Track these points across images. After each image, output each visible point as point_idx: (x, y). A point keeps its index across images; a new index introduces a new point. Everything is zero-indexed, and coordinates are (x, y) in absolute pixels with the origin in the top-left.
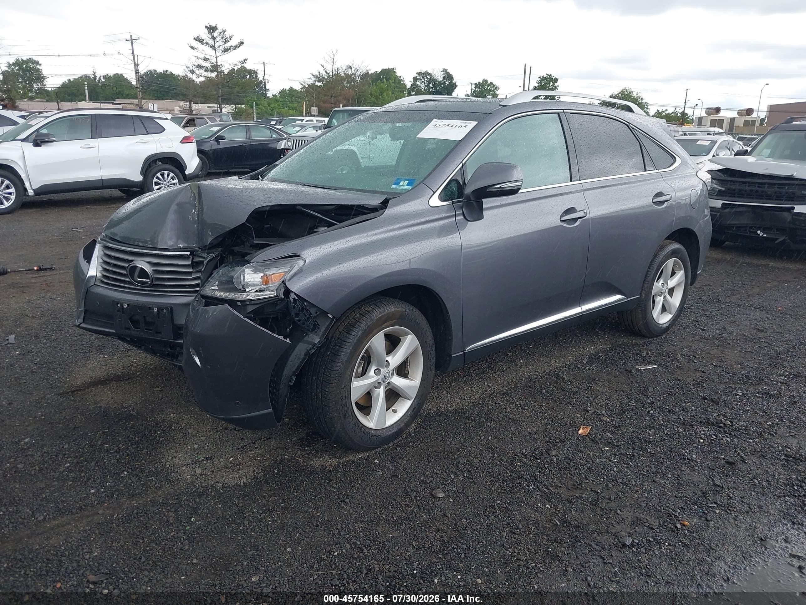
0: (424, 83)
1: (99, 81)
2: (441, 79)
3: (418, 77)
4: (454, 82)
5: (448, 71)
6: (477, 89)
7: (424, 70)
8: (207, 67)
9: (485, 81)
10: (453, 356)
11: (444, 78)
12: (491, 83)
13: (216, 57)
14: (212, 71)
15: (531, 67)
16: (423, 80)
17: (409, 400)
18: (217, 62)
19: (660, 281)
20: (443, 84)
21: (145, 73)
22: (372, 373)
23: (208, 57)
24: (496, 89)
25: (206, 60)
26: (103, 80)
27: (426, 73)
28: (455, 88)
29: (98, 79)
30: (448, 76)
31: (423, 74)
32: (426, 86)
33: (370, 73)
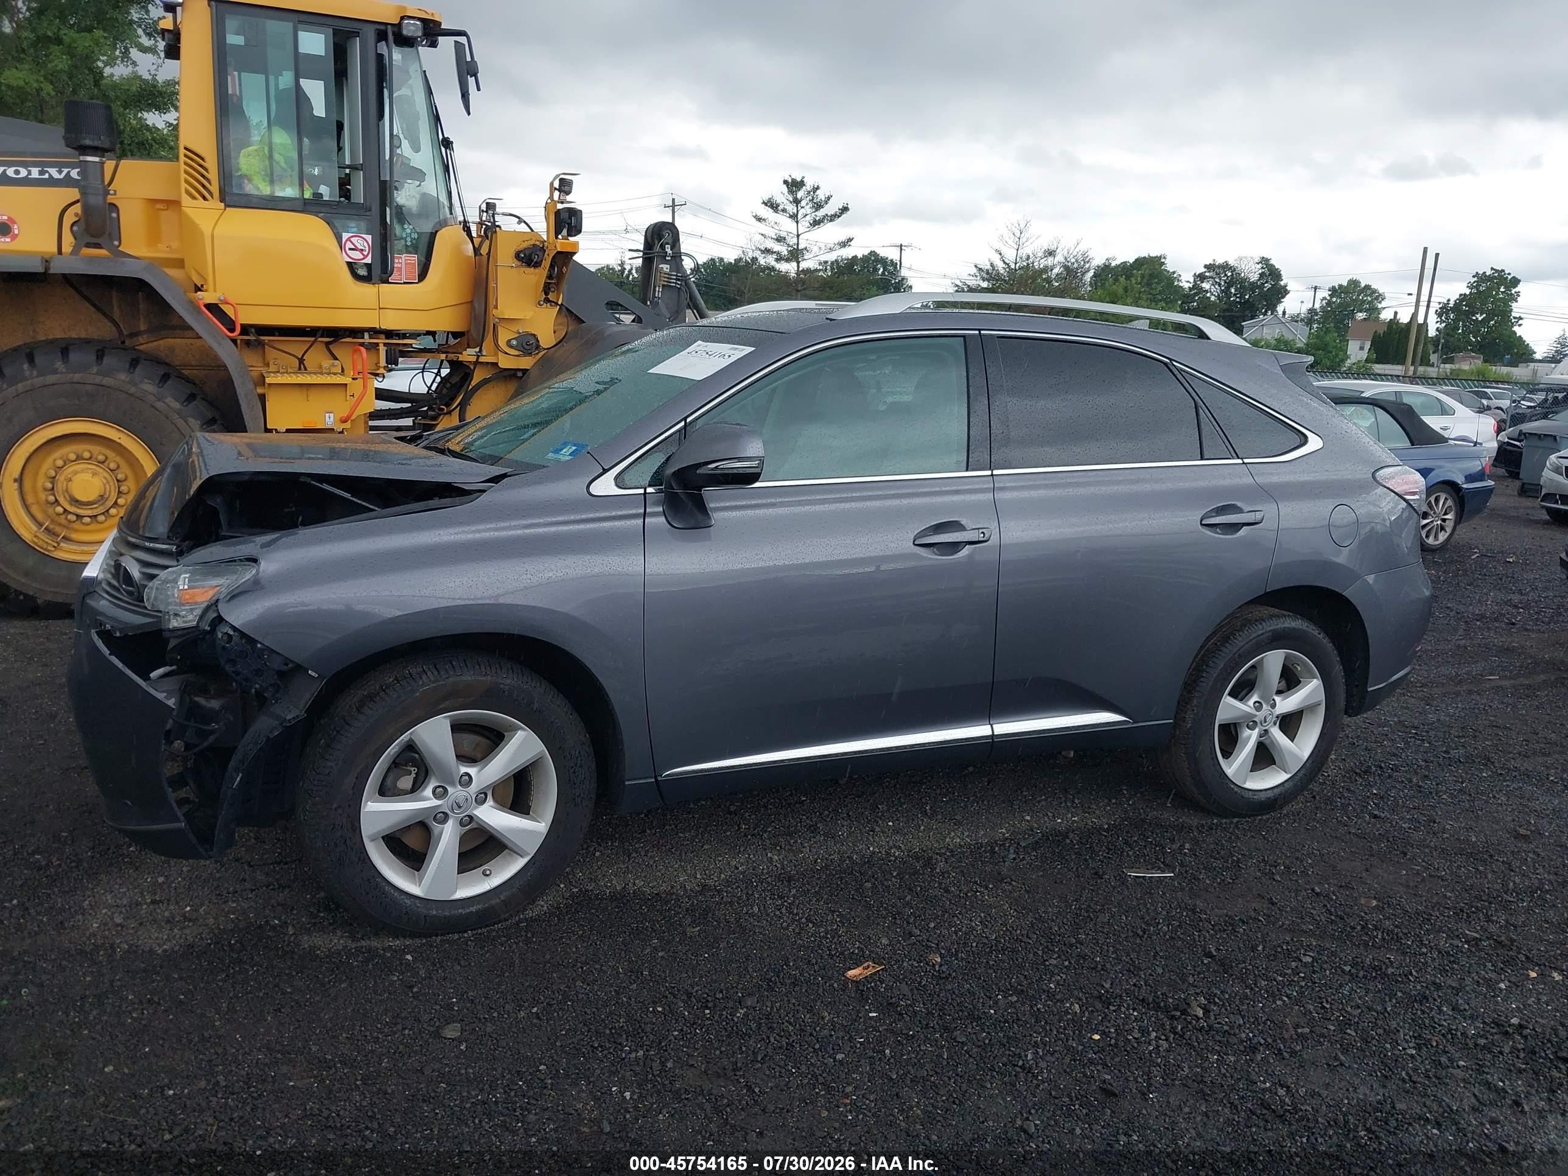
0: (1220, 285)
1: (628, 276)
2: (1254, 277)
3: (1207, 274)
4: (1282, 283)
5: (1272, 262)
6: (1334, 299)
7: (1220, 261)
8: (778, 253)
9: (1354, 283)
10: (627, 783)
11: (1262, 275)
12: (1368, 287)
13: (798, 236)
14: (788, 260)
15: (1437, 255)
16: (1218, 280)
17: (522, 856)
18: (798, 244)
19: (1252, 696)
20: (1258, 287)
21: (705, 264)
22: (428, 792)
23: (783, 234)
24: (1377, 298)
25: (780, 240)
26: (636, 276)
27: (1226, 267)
28: (1283, 297)
29: (626, 272)
30: (1271, 273)
31: (1219, 266)
32: (1222, 291)
33: (1113, 264)
